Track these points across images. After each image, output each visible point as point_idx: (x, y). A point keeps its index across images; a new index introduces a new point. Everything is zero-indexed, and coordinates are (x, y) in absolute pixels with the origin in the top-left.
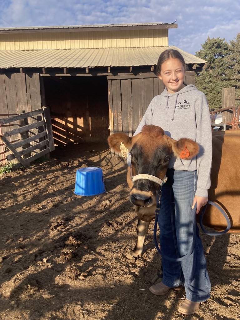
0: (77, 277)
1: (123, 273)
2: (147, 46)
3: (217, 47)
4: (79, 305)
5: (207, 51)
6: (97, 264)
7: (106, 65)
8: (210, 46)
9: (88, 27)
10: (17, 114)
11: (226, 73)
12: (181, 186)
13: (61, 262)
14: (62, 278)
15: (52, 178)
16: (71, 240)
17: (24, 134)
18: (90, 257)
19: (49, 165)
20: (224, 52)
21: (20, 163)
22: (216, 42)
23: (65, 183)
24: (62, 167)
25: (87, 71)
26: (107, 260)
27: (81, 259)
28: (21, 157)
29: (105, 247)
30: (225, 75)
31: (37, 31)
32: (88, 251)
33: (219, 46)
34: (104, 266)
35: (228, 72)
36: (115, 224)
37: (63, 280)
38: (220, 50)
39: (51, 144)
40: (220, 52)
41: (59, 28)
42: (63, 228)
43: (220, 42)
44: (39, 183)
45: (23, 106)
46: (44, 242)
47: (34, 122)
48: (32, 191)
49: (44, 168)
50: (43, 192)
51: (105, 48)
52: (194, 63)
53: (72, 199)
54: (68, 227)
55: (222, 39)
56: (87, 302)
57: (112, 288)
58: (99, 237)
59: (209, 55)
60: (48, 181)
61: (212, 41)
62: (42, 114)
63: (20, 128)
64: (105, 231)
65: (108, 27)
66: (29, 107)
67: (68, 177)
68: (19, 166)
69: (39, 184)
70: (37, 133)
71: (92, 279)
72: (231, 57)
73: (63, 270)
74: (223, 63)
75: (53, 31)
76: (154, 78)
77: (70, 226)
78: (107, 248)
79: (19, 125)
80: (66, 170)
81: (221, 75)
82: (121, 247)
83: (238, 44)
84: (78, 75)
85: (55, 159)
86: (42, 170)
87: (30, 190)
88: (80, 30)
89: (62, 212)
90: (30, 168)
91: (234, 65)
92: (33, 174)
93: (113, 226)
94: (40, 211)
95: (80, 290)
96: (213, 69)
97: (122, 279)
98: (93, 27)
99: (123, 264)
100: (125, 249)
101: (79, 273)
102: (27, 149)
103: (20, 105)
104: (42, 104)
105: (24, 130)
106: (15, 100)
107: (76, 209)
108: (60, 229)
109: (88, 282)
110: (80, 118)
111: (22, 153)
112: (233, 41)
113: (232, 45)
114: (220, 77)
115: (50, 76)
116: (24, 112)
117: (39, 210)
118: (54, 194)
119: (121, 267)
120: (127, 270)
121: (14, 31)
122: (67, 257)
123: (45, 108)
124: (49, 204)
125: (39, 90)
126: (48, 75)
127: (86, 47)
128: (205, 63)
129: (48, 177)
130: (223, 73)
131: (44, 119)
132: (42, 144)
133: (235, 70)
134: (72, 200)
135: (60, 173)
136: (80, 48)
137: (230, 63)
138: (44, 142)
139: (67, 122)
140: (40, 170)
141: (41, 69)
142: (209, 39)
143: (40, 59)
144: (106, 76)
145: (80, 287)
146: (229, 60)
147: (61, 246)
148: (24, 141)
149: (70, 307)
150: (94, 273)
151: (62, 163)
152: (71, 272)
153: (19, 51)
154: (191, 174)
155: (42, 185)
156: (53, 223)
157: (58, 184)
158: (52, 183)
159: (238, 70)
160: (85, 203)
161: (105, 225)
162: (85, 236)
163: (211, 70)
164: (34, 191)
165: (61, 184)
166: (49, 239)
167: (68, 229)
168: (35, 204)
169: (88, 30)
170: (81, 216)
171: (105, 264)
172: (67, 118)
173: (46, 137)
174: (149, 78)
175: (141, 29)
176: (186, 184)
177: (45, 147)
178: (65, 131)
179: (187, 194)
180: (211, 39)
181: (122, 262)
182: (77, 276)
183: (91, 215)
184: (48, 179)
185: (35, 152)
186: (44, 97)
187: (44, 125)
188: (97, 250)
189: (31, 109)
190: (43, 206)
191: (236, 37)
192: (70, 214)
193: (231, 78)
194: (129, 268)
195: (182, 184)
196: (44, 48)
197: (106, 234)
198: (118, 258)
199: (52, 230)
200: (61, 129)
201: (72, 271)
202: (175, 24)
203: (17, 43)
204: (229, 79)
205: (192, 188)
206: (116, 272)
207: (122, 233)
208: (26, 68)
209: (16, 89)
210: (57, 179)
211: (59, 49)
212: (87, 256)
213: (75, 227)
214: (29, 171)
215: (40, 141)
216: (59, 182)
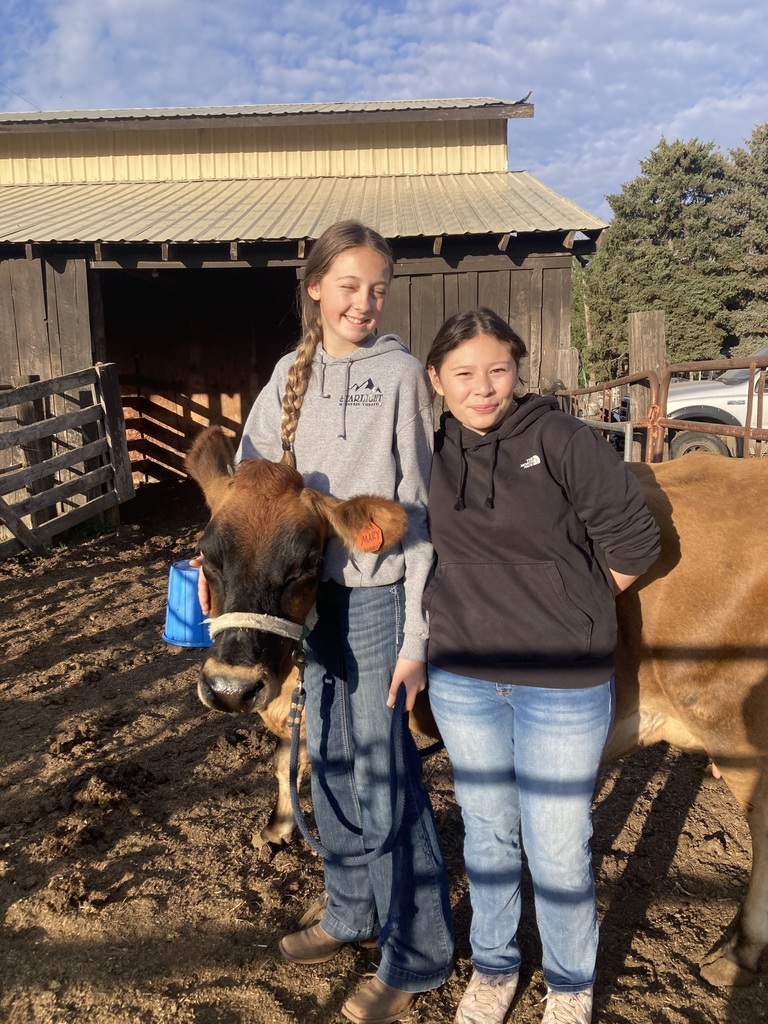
0: (76, 906)
1: (223, 894)
2: (441, 173)
3: (688, 170)
4: (52, 990)
5: (656, 181)
6: (153, 865)
7: (291, 236)
8: (666, 165)
9: (255, 115)
10: (11, 387)
11: (718, 251)
12: (358, 630)
13: (42, 860)
14: (31, 907)
15: (106, 589)
16: (95, 790)
17: (34, 447)
18: (139, 842)
19: (112, 544)
20: (711, 184)
21: (15, 541)
22: (686, 155)
23: (141, 606)
24: (153, 550)
25: (234, 252)
26: (186, 851)
27: (112, 847)
28: (20, 522)
29: (197, 811)
30: (717, 256)
31: (95, 124)
32: (142, 823)
33: (694, 167)
34: (172, 872)
35: (726, 247)
36: (253, 739)
37: (30, 913)
38: (698, 178)
39: (122, 479)
40: (699, 184)
41: (163, 118)
42: (89, 751)
43: (699, 154)
44: (62, 604)
45: (37, 360)
46: (16, 794)
47: (68, 411)
48: (31, 631)
49: (93, 555)
50: (66, 633)
51: (310, 178)
52: (565, 228)
53: (149, 658)
54: (106, 748)
55: (705, 143)
56: (78, 983)
57: (170, 942)
58: (190, 781)
59: (664, 195)
60: (91, 598)
61: (673, 151)
62: (93, 385)
63: (21, 428)
64: (218, 761)
65: (316, 112)
66: (54, 364)
67: (157, 585)
68: (14, 550)
69: (63, 607)
70: (78, 445)
71: (119, 911)
72: (735, 199)
73: (41, 883)
74: (709, 220)
75: (144, 126)
76: (444, 274)
77: (115, 742)
78: (202, 814)
79: (19, 422)
80: (160, 561)
81: (703, 257)
82: (247, 810)
83: (755, 161)
84: (207, 265)
85: (136, 527)
86: (84, 563)
87: (28, 628)
88: (230, 122)
89: (104, 697)
90: (48, 556)
91: (745, 226)
92: (51, 576)
93: (246, 745)
94: (37, 695)
95: (71, 945)
96: (679, 237)
97: (210, 910)
98: (270, 114)
99: (232, 864)
100: (255, 818)
101: (82, 891)
102: (41, 496)
103: (25, 357)
104: (93, 354)
105: (32, 438)
106: (11, 342)
107: (150, 688)
108: (80, 753)
109: (102, 921)
110: (231, 396)
111: (23, 508)
112: (739, 149)
113: (737, 164)
114: (700, 264)
115: (119, 267)
116: (34, 378)
117: (33, 691)
118: (97, 642)
119: (224, 874)
120: (238, 885)
121: (25, 126)
122: (65, 841)
123: (103, 368)
124: (71, 673)
125: (87, 312)
126: (114, 265)
127: (249, 175)
128: (601, 230)
129: (98, 584)
130: (708, 252)
131: (99, 401)
132: (90, 481)
133: (748, 241)
134: (148, 661)
135: (139, 570)
136: (232, 177)
137: (729, 219)
138: (99, 473)
139: (189, 406)
140: (76, 563)
141: (90, 246)
142: (663, 144)
143: (96, 214)
144: (295, 267)
145: (73, 936)
146: (729, 210)
147: (60, 808)
148: (32, 470)
149: (24, 994)
150: (132, 892)
151: (153, 539)
152: (58, 889)
153: (41, 185)
154: (384, 594)
155: (71, 609)
156: (61, 735)
157: (119, 607)
158: (104, 605)
159: (758, 241)
160: (185, 669)
161: (222, 742)
162: (146, 777)
163: (670, 242)
164: (38, 630)
165: (131, 609)
166: (37, 783)
167: (106, 753)
168: (27, 672)
169: (254, 123)
170: (161, 712)
171: (178, 863)
172: (190, 396)
173: (105, 458)
174: (431, 275)
175: (419, 120)
176: (371, 623)
177: (104, 489)
178: (183, 435)
179: (376, 652)
180: (669, 143)
181: (231, 859)
182: (74, 903)
183: (192, 709)
184: (94, 592)
185: (72, 504)
186: (101, 333)
187: (98, 421)
188: (172, 822)
189: (59, 371)
190: (50, 678)
191: (750, 138)
192: (126, 704)
193: (733, 266)
194: (245, 877)
195: (361, 625)
196: (118, 179)
197: (216, 768)
198: (225, 846)
199: (55, 756)
200: (170, 428)
201: (61, 887)
202: (527, 105)
203: (36, 162)
204: (728, 269)
205: (390, 635)
206: (201, 889)
207: (267, 769)
208: (43, 244)
209: (15, 309)
210: (122, 591)
211: (164, 182)
212: (132, 839)
213: (130, 745)
214: (43, 564)
215: (88, 469)
216: (125, 601)
